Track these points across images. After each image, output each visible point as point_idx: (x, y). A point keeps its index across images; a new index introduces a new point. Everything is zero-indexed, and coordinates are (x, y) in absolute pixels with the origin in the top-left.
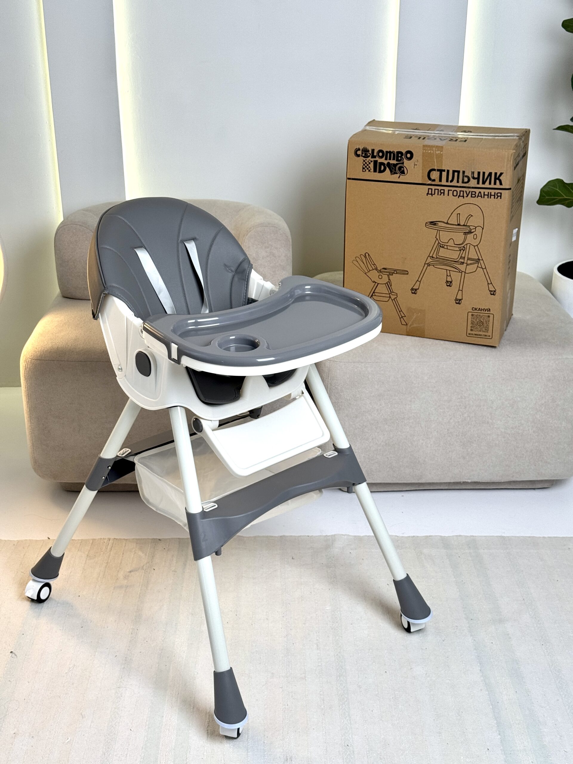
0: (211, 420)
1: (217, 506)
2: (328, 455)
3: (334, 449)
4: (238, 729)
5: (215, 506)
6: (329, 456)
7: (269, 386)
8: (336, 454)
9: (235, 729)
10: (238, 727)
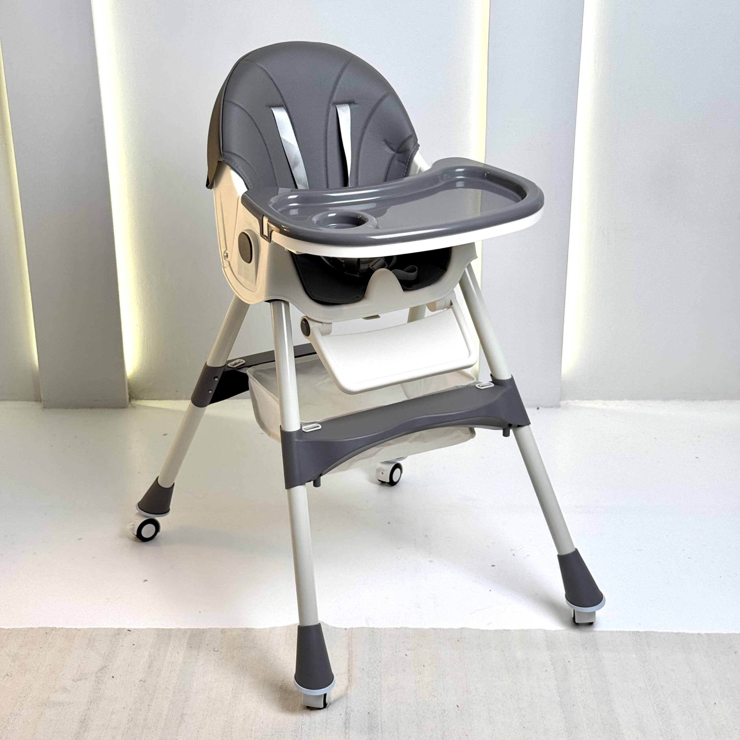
0: (322, 323)
1: (320, 427)
2: (480, 386)
3: (491, 380)
4: (325, 695)
5: (319, 427)
6: (482, 386)
7: (404, 290)
8: (493, 385)
9: (322, 695)
10: (325, 693)
